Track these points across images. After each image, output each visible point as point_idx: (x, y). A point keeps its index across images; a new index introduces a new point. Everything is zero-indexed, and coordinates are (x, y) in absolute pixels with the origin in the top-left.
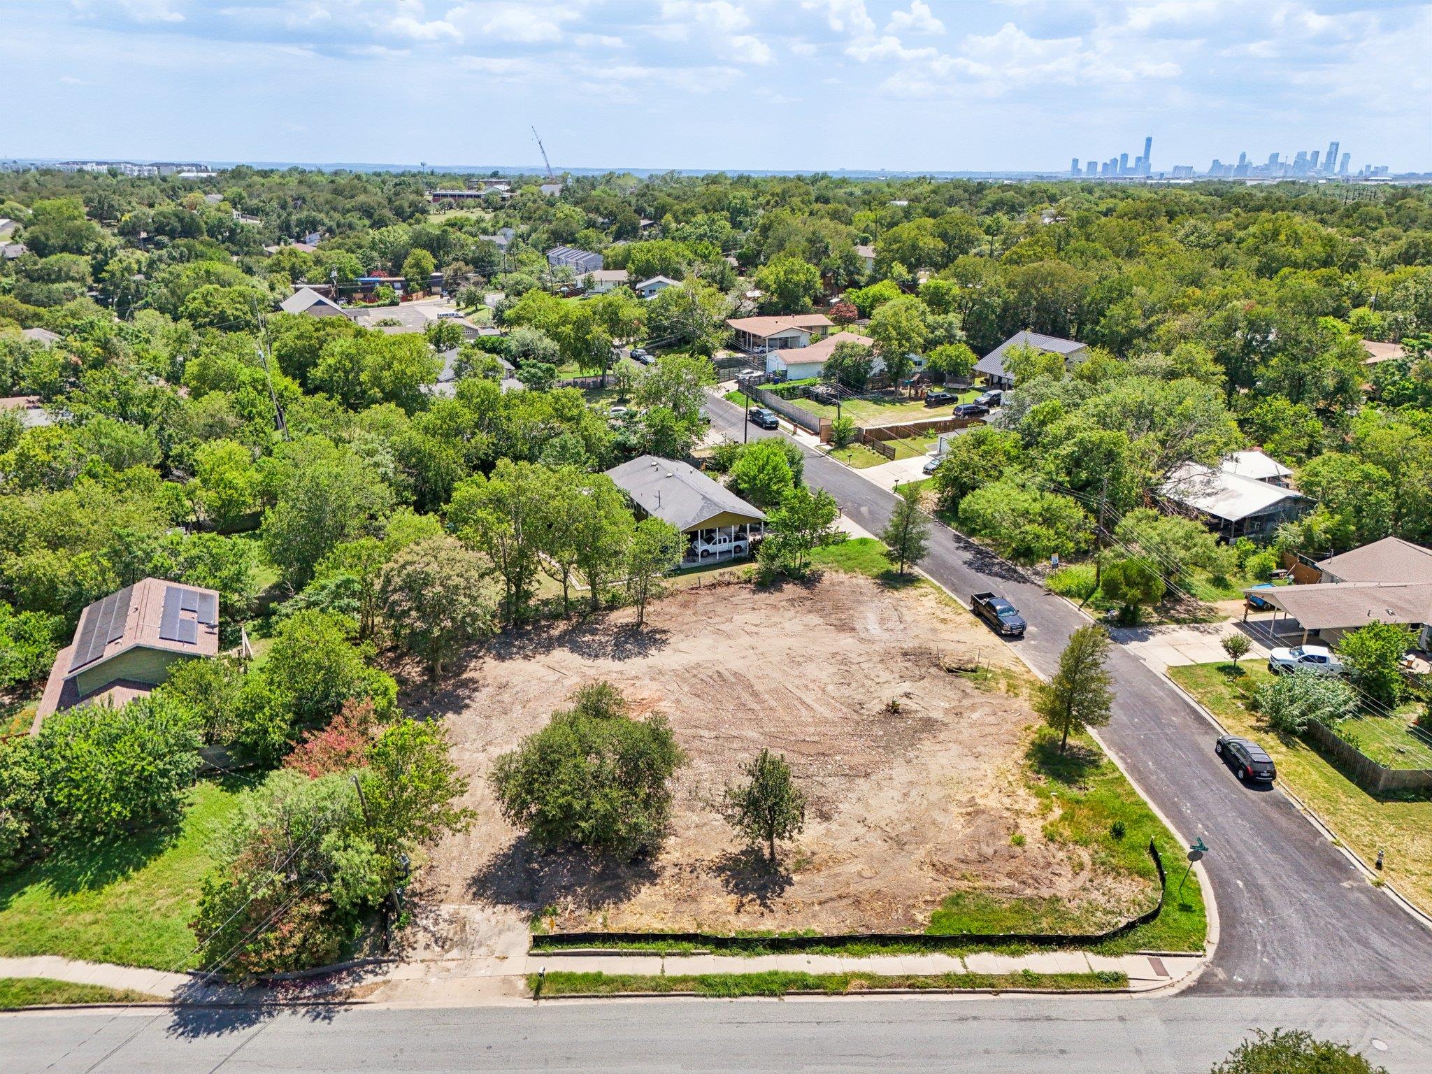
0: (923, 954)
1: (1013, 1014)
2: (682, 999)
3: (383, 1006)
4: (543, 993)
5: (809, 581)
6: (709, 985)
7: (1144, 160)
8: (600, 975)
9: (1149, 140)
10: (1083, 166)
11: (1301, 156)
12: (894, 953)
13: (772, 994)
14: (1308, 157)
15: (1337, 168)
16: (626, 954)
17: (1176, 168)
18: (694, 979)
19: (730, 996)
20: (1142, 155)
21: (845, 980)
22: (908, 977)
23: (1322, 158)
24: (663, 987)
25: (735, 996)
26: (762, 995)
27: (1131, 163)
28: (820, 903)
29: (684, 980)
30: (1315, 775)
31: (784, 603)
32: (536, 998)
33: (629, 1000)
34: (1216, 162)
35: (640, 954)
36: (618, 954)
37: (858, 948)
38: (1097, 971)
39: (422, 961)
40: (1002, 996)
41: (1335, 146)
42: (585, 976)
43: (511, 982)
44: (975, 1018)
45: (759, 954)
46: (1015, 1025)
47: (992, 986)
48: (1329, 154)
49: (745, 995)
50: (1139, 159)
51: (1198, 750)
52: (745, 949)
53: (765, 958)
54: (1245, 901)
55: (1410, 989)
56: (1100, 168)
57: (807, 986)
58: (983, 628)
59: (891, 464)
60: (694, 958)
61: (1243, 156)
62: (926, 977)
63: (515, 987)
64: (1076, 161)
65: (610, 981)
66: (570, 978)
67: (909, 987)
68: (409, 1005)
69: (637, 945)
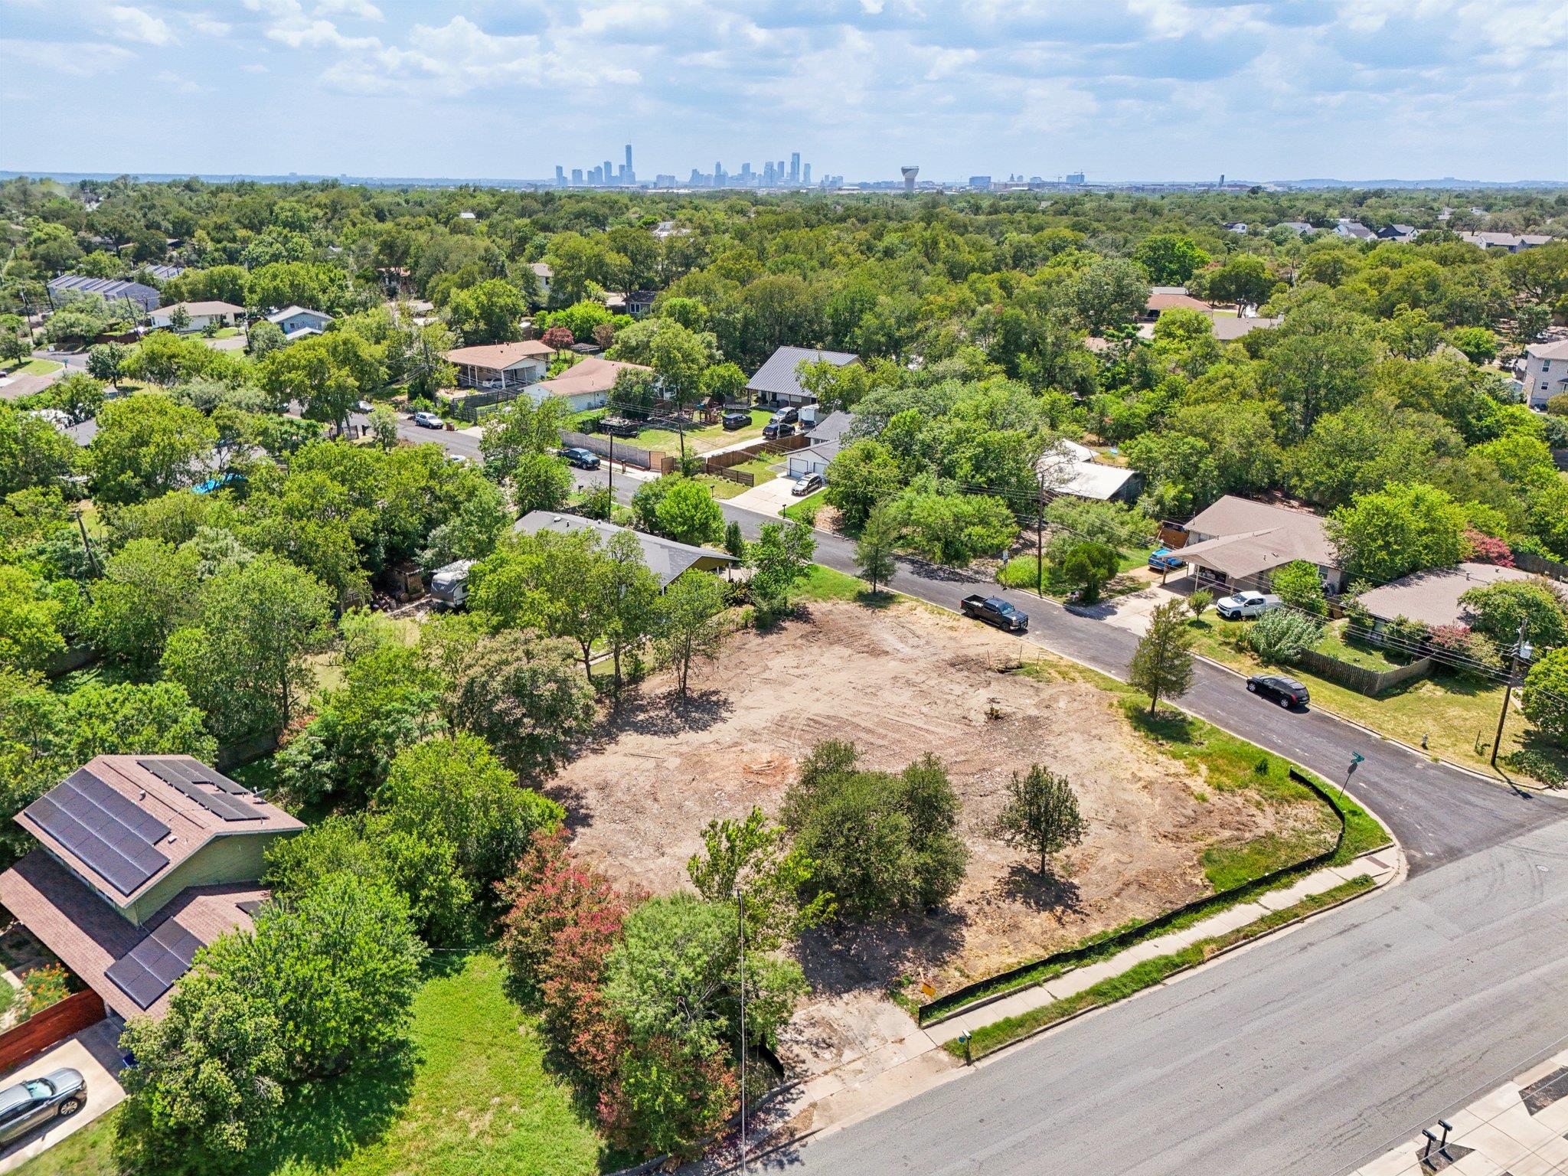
0: (1229, 910)
1: (1330, 932)
2: (1089, 1015)
3: (835, 1128)
4: (973, 1055)
5: (801, 615)
6: (1104, 994)
7: (627, 168)
8: (1008, 1021)
9: (629, 148)
10: (567, 174)
11: (769, 166)
12: (1208, 916)
13: (1156, 982)
14: (776, 167)
15: (801, 178)
16: (1010, 995)
17: (659, 177)
18: (1088, 993)
19: (1124, 997)
20: (624, 163)
21: (1198, 947)
22: (1238, 931)
23: (788, 169)
24: (1067, 1010)
25: (1129, 995)
26: (1147, 986)
27: (615, 172)
28: (1117, 895)
29: (1080, 997)
30: (1327, 693)
31: (799, 641)
32: (969, 1062)
33: (1049, 1033)
34: (695, 172)
35: (1022, 990)
36: (1003, 997)
37: (1181, 921)
38: (1350, 879)
39: (826, 1073)
40: (1307, 921)
41: (796, 156)
42: (996, 1026)
43: (932, 1059)
44: (1311, 944)
45: (1113, 954)
46: (1340, 938)
47: (1296, 916)
48: (793, 163)
49: (1135, 991)
50: (622, 167)
51: (1237, 692)
52: (1101, 954)
53: (1119, 955)
54: (1379, 798)
55: (1522, 826)
56: (585, 177)
57: (1177, 966)
58: (990, 630)
59: (752, 490)
60: (1066, 977)
61: (718, 166)
62: (1250, 925)
63: (941, 1062)
64: (559, 169)
65: (1020, 1023)
66: (984, 1033)
67: (1244, 938)
68: (859, 1117)
69: (1014, 983)
